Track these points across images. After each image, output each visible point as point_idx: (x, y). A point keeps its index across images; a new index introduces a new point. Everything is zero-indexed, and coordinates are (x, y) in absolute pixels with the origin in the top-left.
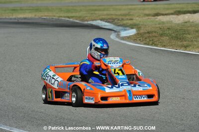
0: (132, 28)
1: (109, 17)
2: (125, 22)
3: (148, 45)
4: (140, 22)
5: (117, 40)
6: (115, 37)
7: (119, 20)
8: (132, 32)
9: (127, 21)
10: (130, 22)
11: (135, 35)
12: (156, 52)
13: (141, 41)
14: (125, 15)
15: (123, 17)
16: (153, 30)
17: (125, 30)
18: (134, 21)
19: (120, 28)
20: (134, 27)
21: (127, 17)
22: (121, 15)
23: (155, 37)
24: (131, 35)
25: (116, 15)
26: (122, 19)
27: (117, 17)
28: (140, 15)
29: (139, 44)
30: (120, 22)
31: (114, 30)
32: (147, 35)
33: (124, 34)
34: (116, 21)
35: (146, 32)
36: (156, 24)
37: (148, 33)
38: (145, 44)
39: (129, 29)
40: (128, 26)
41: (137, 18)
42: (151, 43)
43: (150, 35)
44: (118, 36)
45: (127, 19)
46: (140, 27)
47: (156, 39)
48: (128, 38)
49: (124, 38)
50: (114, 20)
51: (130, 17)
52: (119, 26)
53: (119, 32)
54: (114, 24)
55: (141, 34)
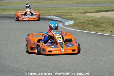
0: (72, 20)
1: (58, 14)
2: (67, 17)
3: (81, 30)
4: (76, 16)
5: (63, 27)
6: (61, 25)
7: (64, 15)
8: (71, 22)
9: (69, 16)
10: (70, 17)
11: (73, 24)
12: (85, 34)
13: (76, 28)
14: (67, 13)
15: (66, 14)
16: (83, 21)
17: (67, 21)
18: (73, 16)
19: (65, 20)
20: (72, 19)
21: (69, 14)
22: (65, 13)
23: (85, 25)
24: (71, 24)
25: (62, 13)
26: (66, 15)
27: (63, 14)
28: (76, 13)
29: (75, 29)
30: (65, 17)
31: (61, 21)
32: (80, 24)
33: (67, 23)
34: (62, 16)
35: (80, 22)
36: (85, 18)
37: (81, 23)
38: (79, 29)
39: (69, 21)
40: (69, 19)
41: (74, 15)
42: (82, 29)
43: (82, 24)
44: (63, 25)
45: (69, 15)
46: (76, 20)
47: (85, 27)
48: (69, 26)
49: (66, 26)
50: (61, 15)
51: (70, 14)
52: (64, 19)
53: (64, 22)
54: (61, 18)
55: (76, 23)
